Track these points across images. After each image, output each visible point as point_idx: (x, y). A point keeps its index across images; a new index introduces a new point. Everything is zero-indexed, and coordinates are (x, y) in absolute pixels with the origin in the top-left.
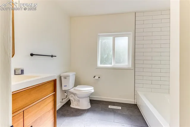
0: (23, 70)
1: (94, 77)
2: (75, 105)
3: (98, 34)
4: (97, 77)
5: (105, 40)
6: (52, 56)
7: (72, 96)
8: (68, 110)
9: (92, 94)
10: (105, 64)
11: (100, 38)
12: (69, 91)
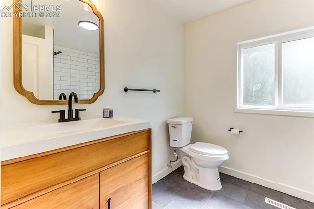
0: (113, 112)
1: (230, 130)
2: (191, 177)
3: (239, 43)
4: (235, 131)
5: (255, 54)
6: (154, 91)
7: (186, 160)
8: (178, 183)
9: (224, 163)
10: (255, 103)
11: (243, 51)
12: (182, 149)
